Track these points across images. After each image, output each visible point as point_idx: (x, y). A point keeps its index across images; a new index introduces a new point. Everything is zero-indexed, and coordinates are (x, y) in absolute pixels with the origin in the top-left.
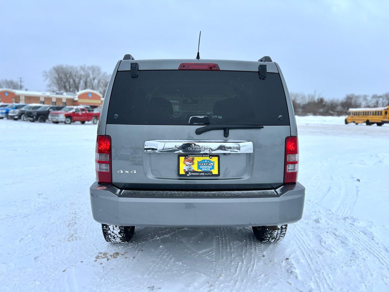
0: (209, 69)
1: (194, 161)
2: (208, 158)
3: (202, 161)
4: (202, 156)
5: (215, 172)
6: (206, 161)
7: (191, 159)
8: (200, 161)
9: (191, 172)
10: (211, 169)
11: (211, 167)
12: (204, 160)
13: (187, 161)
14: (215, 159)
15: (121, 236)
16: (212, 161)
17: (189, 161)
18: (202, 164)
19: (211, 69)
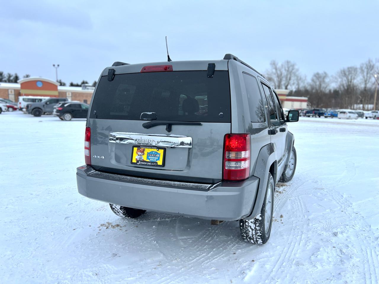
0: (164, 70)
1: (144, 152)
2: (155, 150)
3: (151, 152)
4: (151, 148)
5: (160, 163)
6: (154, 153)
7: (142, 150)
8: (149, 152)
9: (141, 161)
10: (157, 160)
11: (157, 158)
12: (153, 152)
13: (139, 152)
14: (161, 152)
15: (122, 211)
16: (159, 153)
17: (141, 151)
18: (151, 155)
19: (166, 71)
